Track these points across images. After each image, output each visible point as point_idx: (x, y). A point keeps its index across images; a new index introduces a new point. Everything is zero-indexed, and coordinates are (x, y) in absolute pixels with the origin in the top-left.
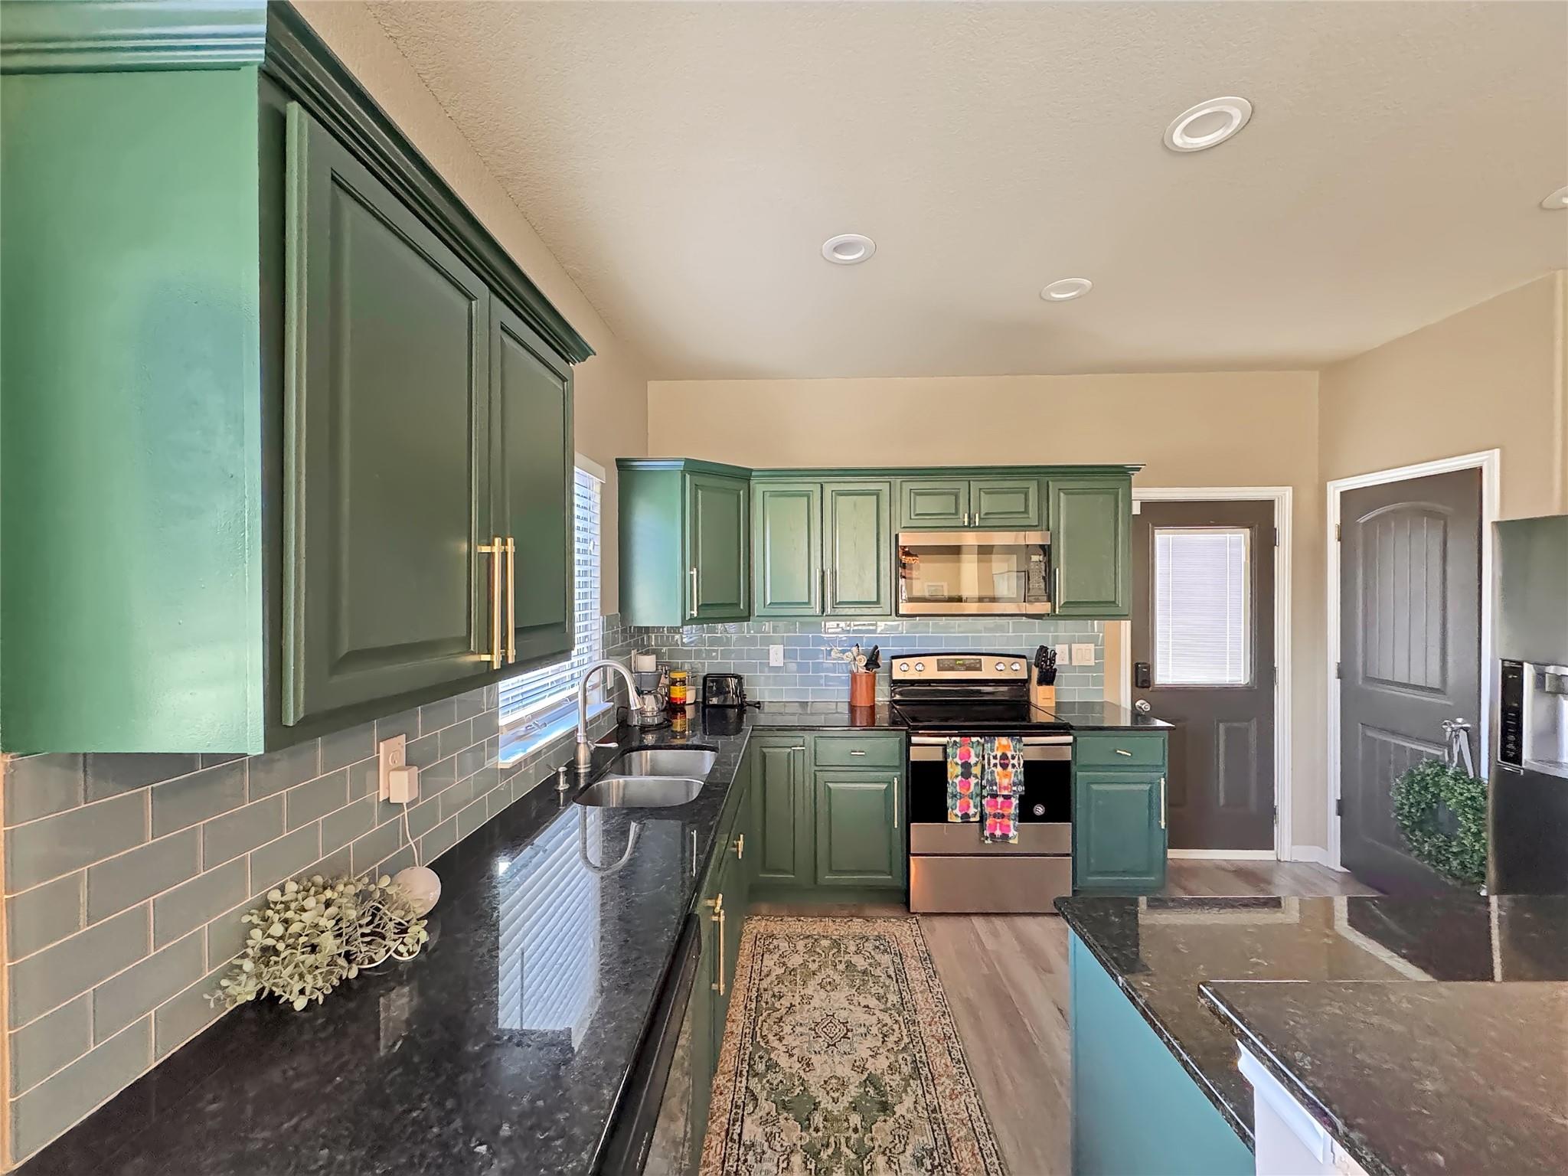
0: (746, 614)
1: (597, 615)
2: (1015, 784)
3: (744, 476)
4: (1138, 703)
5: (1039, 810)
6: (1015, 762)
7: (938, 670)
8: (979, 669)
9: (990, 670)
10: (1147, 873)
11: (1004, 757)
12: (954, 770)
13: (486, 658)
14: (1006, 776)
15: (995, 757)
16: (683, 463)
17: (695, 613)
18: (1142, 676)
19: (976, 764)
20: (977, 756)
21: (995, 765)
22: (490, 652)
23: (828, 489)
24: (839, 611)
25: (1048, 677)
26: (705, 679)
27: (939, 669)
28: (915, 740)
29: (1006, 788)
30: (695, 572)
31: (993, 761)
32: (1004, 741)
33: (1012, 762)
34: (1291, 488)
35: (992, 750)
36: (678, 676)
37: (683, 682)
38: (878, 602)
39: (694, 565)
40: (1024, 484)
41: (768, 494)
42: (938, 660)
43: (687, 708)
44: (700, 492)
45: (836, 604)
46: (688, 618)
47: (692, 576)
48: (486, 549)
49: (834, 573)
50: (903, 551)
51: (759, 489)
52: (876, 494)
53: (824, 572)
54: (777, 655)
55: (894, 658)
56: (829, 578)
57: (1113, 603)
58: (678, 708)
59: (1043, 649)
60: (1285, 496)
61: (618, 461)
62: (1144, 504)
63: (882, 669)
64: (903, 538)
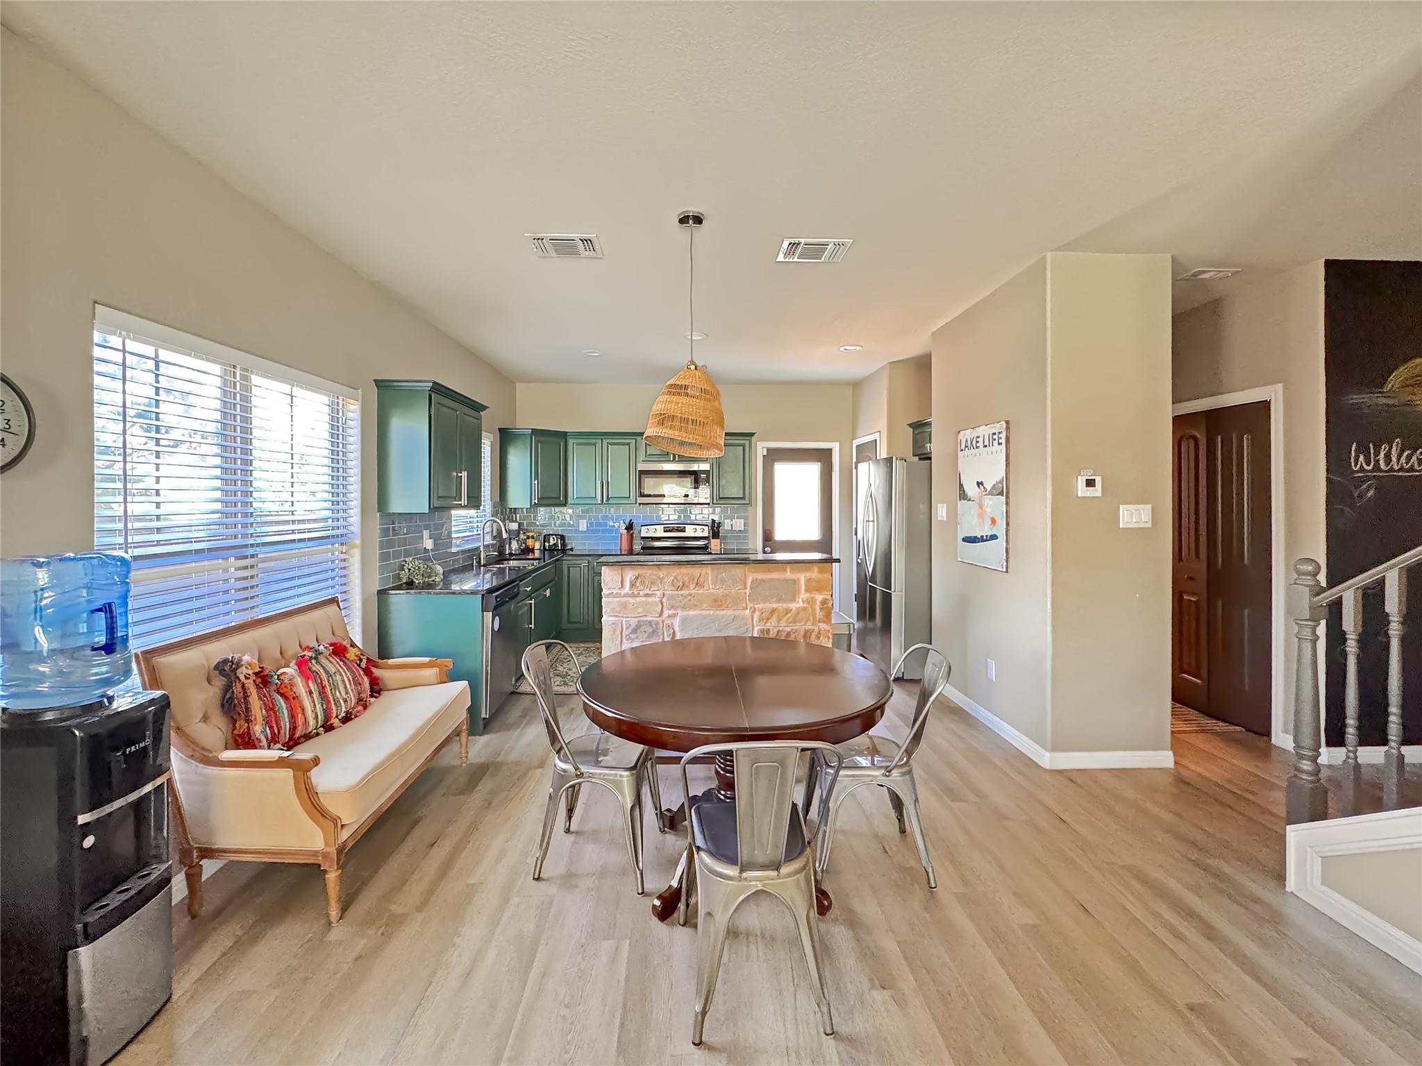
3: (564, 435)
4: (766, 549)
7: (665, 531)
8: (685, 531)
13: (460, 503)
16: (531, 430)
17: (536, 501)
18: (768, 536)
22: (461, 501)
23: (605, 442)
24: (610, 502)
25: (716, 534)
26: (545, 536)
30: (536, 482)
34: (838, 443)
36: (530, 534)
37: (533, 537)
38: (629, 497)
39: (537, 478)
41: (575, 445)
42: (664, 527)
43: (535, 551)
44: (539, 444)
45: (608, 498)
46: (533, 503)
47: (535, 484)
48: (460, 475)
49: (608, 483)
50: (642, 472)
51: (571, 442)
52: (628, 444)
53: (603, 482)
54: (583, 526)
55: (642, 526)
56: (605, 485)
57: (743, 498)
58: (530, 550)
59: (713, 521)
60: (836, 447)
61: (499, 429)
62: (768, 450)
63: (636, 532)
64: (641, 467)
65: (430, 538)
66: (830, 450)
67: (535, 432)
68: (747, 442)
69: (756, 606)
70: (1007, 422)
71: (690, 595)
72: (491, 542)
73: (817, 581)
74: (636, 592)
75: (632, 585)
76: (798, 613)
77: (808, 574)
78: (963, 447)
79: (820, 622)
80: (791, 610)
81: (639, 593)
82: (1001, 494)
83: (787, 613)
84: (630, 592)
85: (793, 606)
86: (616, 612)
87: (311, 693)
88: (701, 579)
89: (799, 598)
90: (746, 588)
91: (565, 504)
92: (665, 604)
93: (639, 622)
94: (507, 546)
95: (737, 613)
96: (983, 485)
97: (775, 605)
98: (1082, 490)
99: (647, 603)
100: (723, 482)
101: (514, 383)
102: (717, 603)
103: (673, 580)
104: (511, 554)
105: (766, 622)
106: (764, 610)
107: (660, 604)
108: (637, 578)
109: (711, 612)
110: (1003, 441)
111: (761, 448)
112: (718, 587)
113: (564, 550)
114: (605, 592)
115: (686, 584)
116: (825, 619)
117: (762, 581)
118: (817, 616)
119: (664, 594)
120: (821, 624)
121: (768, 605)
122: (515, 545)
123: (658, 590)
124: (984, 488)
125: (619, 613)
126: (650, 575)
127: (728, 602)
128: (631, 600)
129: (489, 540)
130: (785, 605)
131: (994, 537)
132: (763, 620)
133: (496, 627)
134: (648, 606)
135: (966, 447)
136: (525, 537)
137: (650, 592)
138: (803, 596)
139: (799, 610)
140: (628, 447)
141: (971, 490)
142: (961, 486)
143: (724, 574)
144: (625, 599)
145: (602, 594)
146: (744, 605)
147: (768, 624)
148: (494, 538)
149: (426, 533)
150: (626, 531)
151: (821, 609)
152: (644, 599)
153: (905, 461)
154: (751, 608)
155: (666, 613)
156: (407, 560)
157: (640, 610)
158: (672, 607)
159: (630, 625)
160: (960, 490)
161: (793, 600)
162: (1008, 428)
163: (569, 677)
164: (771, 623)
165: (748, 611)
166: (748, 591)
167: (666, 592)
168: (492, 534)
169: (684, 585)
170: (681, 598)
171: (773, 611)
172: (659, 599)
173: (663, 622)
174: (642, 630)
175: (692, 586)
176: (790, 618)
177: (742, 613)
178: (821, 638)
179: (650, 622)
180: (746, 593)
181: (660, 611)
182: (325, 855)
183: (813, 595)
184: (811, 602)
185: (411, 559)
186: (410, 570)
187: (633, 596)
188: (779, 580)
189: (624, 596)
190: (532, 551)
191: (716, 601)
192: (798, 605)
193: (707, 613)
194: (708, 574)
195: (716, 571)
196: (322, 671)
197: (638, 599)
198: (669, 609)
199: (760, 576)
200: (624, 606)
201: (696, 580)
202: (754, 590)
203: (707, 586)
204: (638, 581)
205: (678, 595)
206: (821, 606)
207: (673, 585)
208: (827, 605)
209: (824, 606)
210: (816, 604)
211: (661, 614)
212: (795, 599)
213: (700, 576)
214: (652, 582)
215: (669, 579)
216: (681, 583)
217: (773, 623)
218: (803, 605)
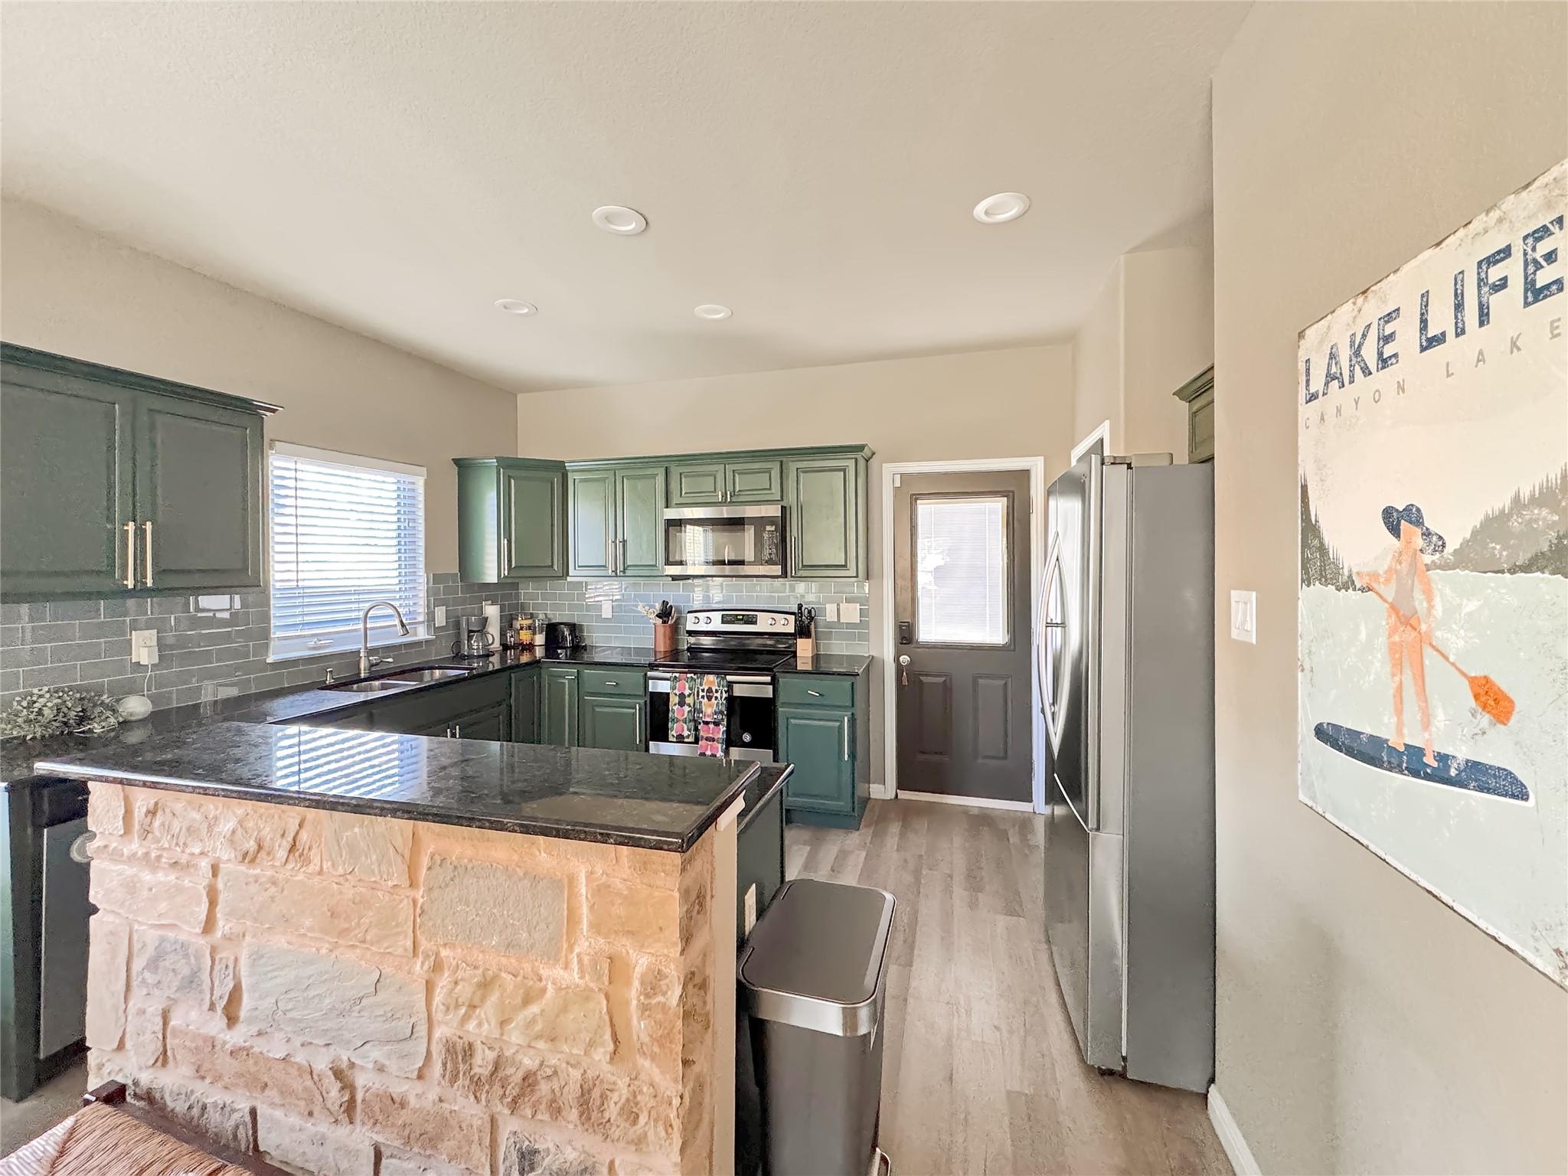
0: (563, 574)
1: (422, 572)
2: (716, 713)
3: (559, 468)
4: (902, 658)
5: (747, 738)
6: (718, 695)
8: (755, 623)
9: (764, 624)
10: (838, 799)
11: (710, 690)
12: (674, 700)
14: (711, 706)
15: (703, 691)
16: (499, 460)
18: (906, 635)
19: (689, 695)
20: (690, 689)
21: (703, 697)
23: (619, 474)
24: (630, 573)
25: (803, 631)
26: (548, 626)
27: (723, 622)
28: (649, 674)
29: (709, 716)
31: (701, 694)
32: (711, 677)
33: (716, 695)
34: (1042, 458)
35: (701, 685)
37: (529, 628)
40: (768, 465)
41: (579, 481)
42: (723, 615)
43: (535, 649)
44: (512, 481)
45: (625, 568)
49: (624, 542)
50: (669, 523)
51: (571, 477)
52: (653, 477)
55: (689, 612)
59: (800, 606)
60: (1037, 466)
61: (454, 459)
62: (904, 477)
63: (677, 622)
64: (675, 513)
66: (1025, 475)
67: (505, 462)
68: (851, 464)
69: (441, 954)
71: (274, 881)
72: (427, 637)
73: (632, 899)
74: (152, 854)
75: (146, 832)
76: (565, 1009)
78: (1317, 385)
79: (639, 1054)
80: (544, 990)
81: (160, 858)
83: (527, 1001)
84: (142, 851)
85: (552, 975)
86: (115, 902)
88: (303, 835)
89: (571, 948)
90: (413, 885)
92: (218, 900)
93: (163, 939)
95: (387, 965)
97: (492, 965)
99: (177, 888)
101: (513, 398)
102: (337, 920)
103: (234, 832)
105: (465, 1019)
106: (462, 973)
107: (205, 900)
111: (888, 476)
112: (342, 869)
114: (95, 841)
115: (266, 844)
116: (656, 1049)
117: (460, 869)
118: (630, 1032)
119: (215, 869)
120: (644, 1067)
121: (475, 956)
123: (201, 854)
124: (1427, 534)
125: (122, 906)
127: (365, 921)
128: (146, 872)
132: (457, 1006)
134: (181, 899)
138: (585, 947)
139: (568, 998)
141: (1360, 544)
142: (1310, 529)
143: (356, 830)
144: (129, 871)
146: (410, 944)
147: (471, 1026)
150: (661, 619)
151: (644, 1008)
152: (173, 875)
153: (1129, 466)
154: (427, 953)
155: (218, 926)
157: (163, 906)
158: (232, 912)
159: (144, 945)
161: (552, 955)
164: (478, 1026)
165: (417, 967)
166: (419, 898)
167: (220, 865)
168: (433, 625)
169: (260, 848)
170: (253, 888)
171: (488, 982)
172: (205, 882)
173: (213, 952)
174: (167, 963)
175: (281, 854)
176: (533, 1021)
178: (643, 1120)
179: (184, 946)
180: (415, 903)
181: (203, 917)
183: (617, 948)
184: (614, 971)
187: (149, 862)
188: (507, 874)
189: (132, 860)
191: (334, 915)
192: (565, 978)
193: (311, 947)
197: (159, 873)
198: (225, 917)
199: (456, 851)
200: (131, 890)
201: (290, 839)
202: (436, 893)
203: (317, 861)
204: (157, 823)
205: (247, 876)
206: (642, 998)
207: (232, 842)
208: (660, 998)
209: (654, 1001)
210: (628, 983)
211: (209, 926)
212: (559, 950)
213: (301, 825)
214: (188, 829)
215: (227, 826)
216: (252, 843)
217: (486, 1026)
218: (581, 982)
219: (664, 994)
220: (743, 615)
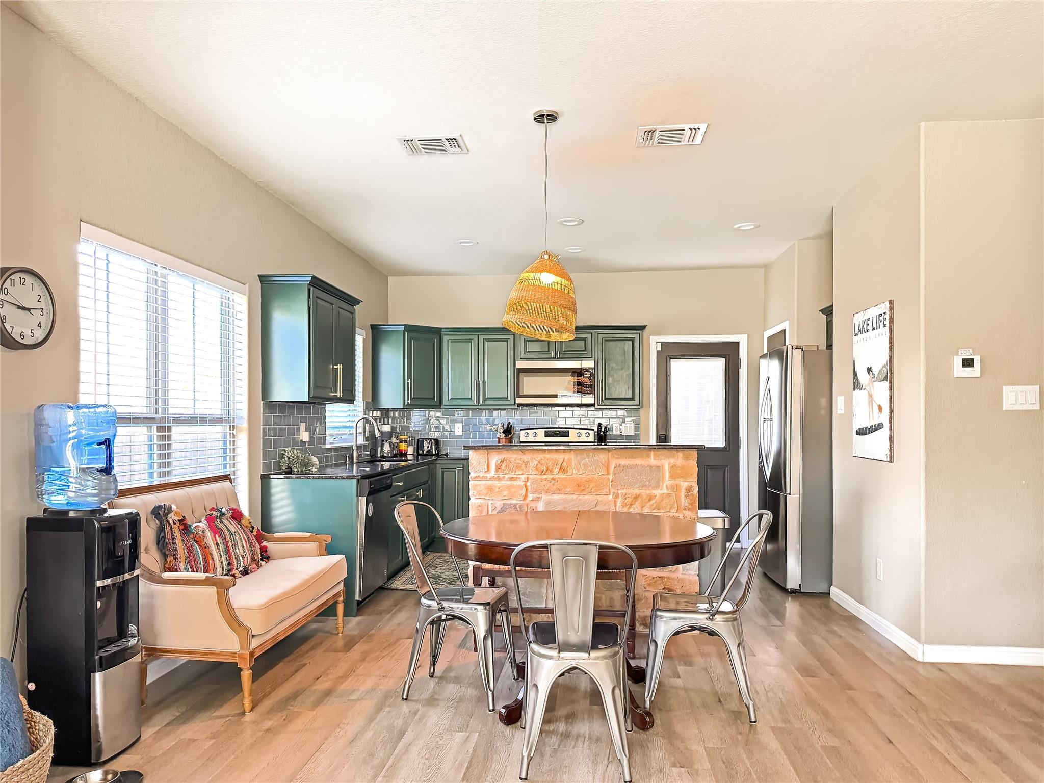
0: (438, 404)
1: (361, 400)
3: (438, 332)
8: (567, 436)
9: (574, 436)
13: (336, 394)
16: (404, 327)
17: (409, 401)
22: (337, 392)
23: (482, 338)
24: (487, 403)
25: (601, 440)
26: (418, 440)
27: (546, 436)
30: (409, 381)
34: (748, 335)
36: (403, 438)
37: (406, 442)
38: (507, 398)
39: (409, 377)
41: (450, 341)
42: (545, 431)
44: (413, 341)
45: (485, 399)
46: (406, 404)
47: (408, 383)
48: (336, 367)
49: (484, 382)
50: (520, 371)
51: (445, 338)
52: (506, 340)
53: (479, 382)
54: (458, 429)
55: (521, 430)
56: (481, 385)
57: (633, 398)
58: (403, 454)
59: (600, 425)
60: (743, 340)
61: (372, 326)
62: (663, 344)
63: (515, 437)
64: (520, 365)
65: (306, 431)
66: (736, 345)
67: (409, 329)
68: (636, 337)
69: (619, 492)
70: (891, 302)
71: (553, 479)
72: (363, 443)
73: (682, 468)
74: (501, 476)
75: (498, 468)
76: (662, 500)
77: (672, 461)
78: (857, 332)
79: (685, 509)
80: (655, 496)
81: (504, 477)
82: (885, 379)
83: (650, 500)
84: (496, 476)
85: (657, 492)
86: (483, 494)
87: (218, 545)
88: (565, 464)
89: (663, 484)
90: (608, 473)
91: (438, 406)
92: (529, 488)
93: (504, 504)
94: (380, 449)
95: (600, 498)
96: (872, 372)
97: (638, 492)
98: (960, 371)
99: (511, 487)
100: (610, 380)
101: (387, 277)
102: (580, 487)
103: (537, 465)
104: (383, 457)
105: (629, 508)
106: (627, 496)
107: (524, 488)
108: (502, 462)
109: (575, 497)
110: (887, 322)
111: (653, 344)
112: (581, 473)
113: (437, 455)
114: (472, 475)
115: (550, 468)
116: (690, 507)
117: (625, 467)
118: (683, 503)
119: (528, 478)
120: (687, 512)
121: (631, 491)
122: (387, 448)
123: (523, 474)
124: (873, 374)
125: (486, 495)
126: (515, 460)
127: (591, 486)
128: (496, 483)
129: (361, 441)
130: (648, 492)
131: (880, 426)
132: (626, 506)
133: (370, 514)
134: (513, 490)
135: (859, 331)
136: (398, 441)
137: (515, 476)
138: (668, 483)
139: (663, 497)
140: (506, 343)
141: (863, 378)
142: (855, 373)
143: (587, 460)
144: (491, 482)
145: (470, 477)
146: (607, 491)
148: (366, 439)
149: (303, 426)
150: (504, 435)
151: (686, 496)
152: (508, 483)
153: (802, 350)
154: (614, 493)
155: (530, 497)
156: (286, 449)
157: (505, 493)
158: (536, 491)
159: (496, 507)
160: (854, 378)
161: (657, 486)
162: (891, 309)
163: (441, 579)
164: (634, 509)
165: (611, 497)
166: (611, 477)
167: (531, 476)
168: (364, 435)
169: (547, 469)
170: (545, 482)
171: (636, 497)
172: (524, 483)
173: (527, 505)
174: (507, 513)
175: (556, 471)
176: (653, 504)
177: (605, 498)
179: (515, 505)
180: (609, 479)
181: (524, 494)
182: (241, 656)
183: (677, 482)
184: (677, 488)
185: (290, 448)
186: (289, 458)
187: (499, 479)
188: (642, 466)
189: (491, 479)
190: (405, 454)
191: (579, 486)
192: (662, 492)
193: (571, 497)
194: (571, 459)
195: (579, 457)
196: (225, 528)
197: (503, 482)
198: (533, 493)
199: (624, 462)
200: (490, 489)
201: (560, 466)
202: (617, 475)
203: (571, 471)
204: (504, 465)
205: (542, 479)
206: (686, 494)
207: (537, 469)
208: (692, 493)
209: (689, 494)
210: (680, 491)
211: (525, 497)
212: (659, 485)
213: (563, 461)
214: (517, 466)
215: (533, 464)
216: (545, 468)
217: (636, 509)
218: (667, 492)
219: (693, 492)
220: (559, 431)
